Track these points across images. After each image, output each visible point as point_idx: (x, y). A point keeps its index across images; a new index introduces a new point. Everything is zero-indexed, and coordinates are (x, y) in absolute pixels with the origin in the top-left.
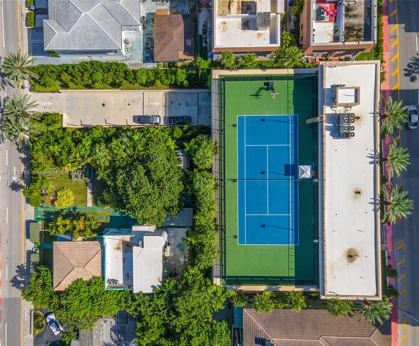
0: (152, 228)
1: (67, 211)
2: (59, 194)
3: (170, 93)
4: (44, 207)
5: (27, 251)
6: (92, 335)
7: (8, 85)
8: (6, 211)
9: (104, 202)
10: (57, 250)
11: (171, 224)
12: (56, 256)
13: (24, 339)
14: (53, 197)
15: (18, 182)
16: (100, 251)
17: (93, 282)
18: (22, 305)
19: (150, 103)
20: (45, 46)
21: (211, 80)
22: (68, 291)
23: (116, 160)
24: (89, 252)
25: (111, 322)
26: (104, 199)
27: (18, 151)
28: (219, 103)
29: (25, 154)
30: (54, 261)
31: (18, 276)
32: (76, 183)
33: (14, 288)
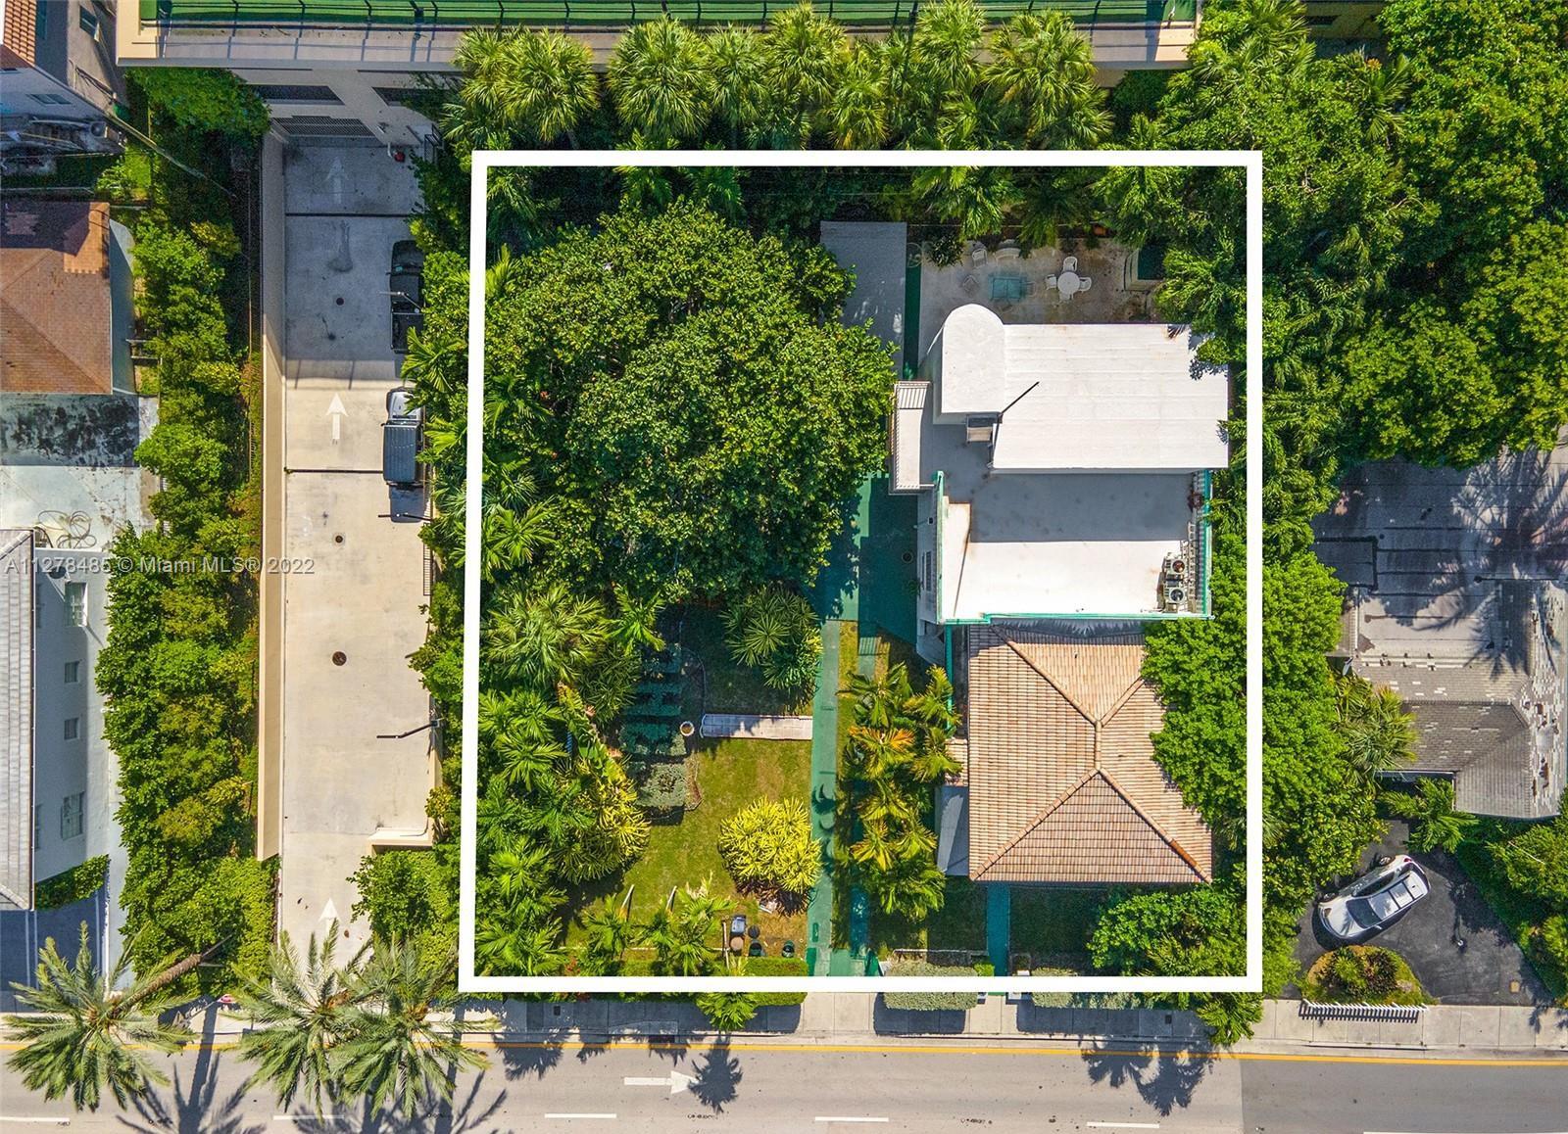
0: (909, 397)
1: (834, 839)
2: (748, 871)
3: (285, 351)
4: (812, 945)
5: (1018, 1028)
6: (1433, 704)
7: (235, 1114)
8: (830, 1123)
9: (790, 651)
10: (1009, 860)
11: (898, 331)
12: (1043, 868)
13: (1442, 1051)
14: (764, 902)
15: (698, 1071)
16: (1017, 646)
17: (1169, 679)
18: (1280, 1053)
19: (335, 442)
20: (12, 908)
21: (166, 70)
22: (1217, 806)
23: (570, 556)
24: (1022, 701)
25: (1368, 618)
26: (774, 649)
27: (550, 1070)
28: (279, 27)
29: (564, 1034)
30: (1064, 878)
31: (1137, 1076)
32: (701, 791)
33: (1198, 1094)
